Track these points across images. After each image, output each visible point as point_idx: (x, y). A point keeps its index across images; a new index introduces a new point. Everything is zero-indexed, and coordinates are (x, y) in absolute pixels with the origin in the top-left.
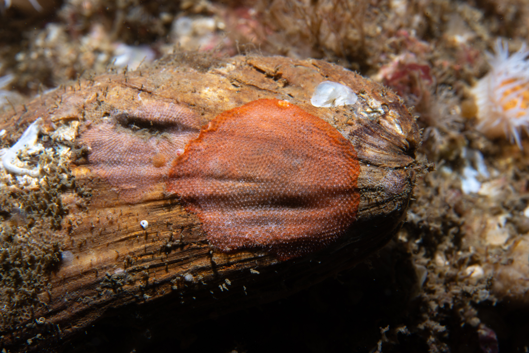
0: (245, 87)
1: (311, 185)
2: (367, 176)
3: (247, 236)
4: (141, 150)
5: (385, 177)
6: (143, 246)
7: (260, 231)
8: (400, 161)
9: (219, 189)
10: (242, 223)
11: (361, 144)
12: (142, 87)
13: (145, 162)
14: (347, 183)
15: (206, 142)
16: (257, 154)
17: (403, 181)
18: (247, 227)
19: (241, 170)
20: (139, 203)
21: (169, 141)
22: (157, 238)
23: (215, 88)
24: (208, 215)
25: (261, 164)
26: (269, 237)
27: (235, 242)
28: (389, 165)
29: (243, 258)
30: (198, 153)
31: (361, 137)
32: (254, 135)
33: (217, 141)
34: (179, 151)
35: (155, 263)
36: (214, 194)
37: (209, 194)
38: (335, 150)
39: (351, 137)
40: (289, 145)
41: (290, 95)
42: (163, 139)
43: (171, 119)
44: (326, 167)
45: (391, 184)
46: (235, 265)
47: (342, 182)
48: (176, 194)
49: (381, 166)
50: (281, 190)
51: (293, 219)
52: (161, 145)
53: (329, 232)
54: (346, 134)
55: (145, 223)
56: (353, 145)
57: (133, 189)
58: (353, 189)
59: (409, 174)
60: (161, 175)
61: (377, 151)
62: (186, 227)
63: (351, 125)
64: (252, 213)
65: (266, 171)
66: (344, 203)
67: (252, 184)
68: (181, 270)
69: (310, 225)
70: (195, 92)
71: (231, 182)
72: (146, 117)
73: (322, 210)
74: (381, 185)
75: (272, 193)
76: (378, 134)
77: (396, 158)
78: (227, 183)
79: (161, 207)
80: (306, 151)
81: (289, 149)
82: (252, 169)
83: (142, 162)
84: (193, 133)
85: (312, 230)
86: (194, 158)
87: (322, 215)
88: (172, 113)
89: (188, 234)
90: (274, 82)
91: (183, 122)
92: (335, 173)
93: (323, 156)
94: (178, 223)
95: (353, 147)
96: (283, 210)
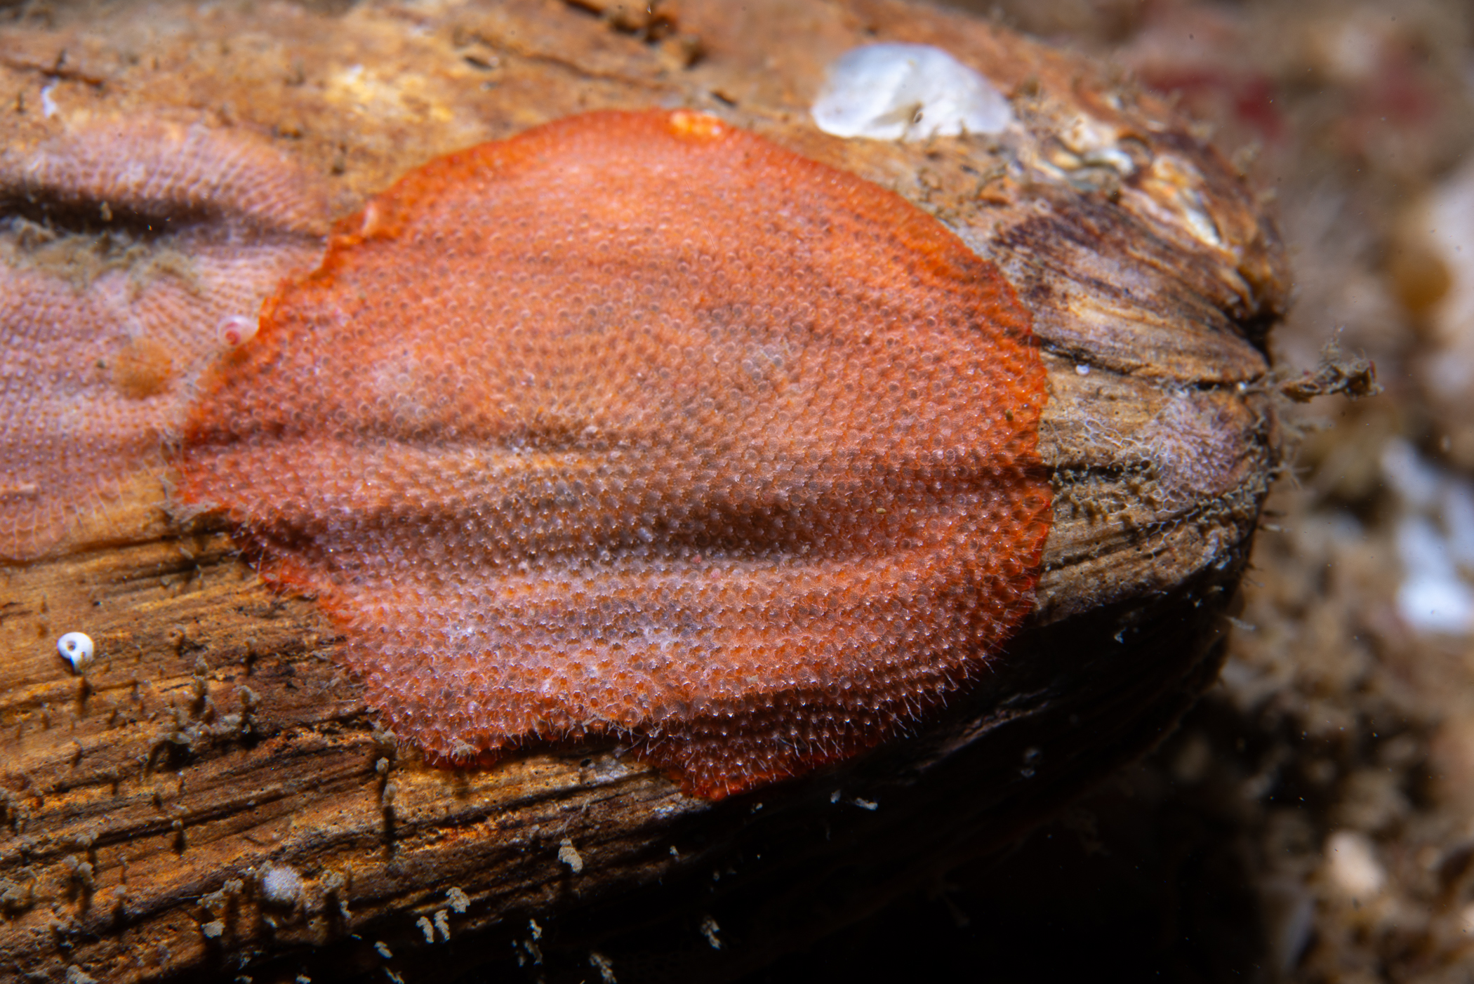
0: (517, 68)
1: (834, 454)
2: (1081, 415)
3: (546, 688)
4: (57, 326)
5: (1160, 418)
6: (68, 748)
7: (605, 665)
8: (1217, 355)
9: (417, 484)
10: (525, 631)
11: (1048, 278)
12: (61, 60)
13: (76, 377)
14: (995, 441)
15: (354, 287)
16: (589, 330)
17: (1235, 439)
18: (547, 648)
19: (517, 399)
20: (52, 559)
21: (186, 289)
22: (135, 708)
23: (389, 69)
24: (368, 601)
25: (603, 373)
26: (650, 691)
27: (493, 715)
28: (1175, 371)
29: (529, 789)
30: (321, 332)
31: (1047, 250)
32: (571, 246)
33: (403, 281)
34: (233, 325)
35: (127, 823)
36: (398, 506)
37: (373, 505)
38: (936, 301)
39: (1002, 251)
40: (730, 285)
41: (720, 97)
42: (161, 279)
43: (193, 190)
44: (899, 375)
45: (1186, 446)
46: (492, 823)
47: (972, 435)
48: (225, 510)
49: (1141, 372)
50: (697, 478)
51: (755, 609)
52: (152, 305)
53: (915, 663)
54: (980, 237)
55: (79, 645)
56: (1012, 282)
57: (23, 495)
58: (1020, 470)
59: (1259, 412)
60: (153, 433)
61: (1119, 311)
62: (271, 655)
63: (998, 203)
64: (566, 586)
65: (630, 398)
66: (983, 532)
67: (568, 459)
68: (243, 850)
69: (833, 631)
70: (301, 81)
71: (471, 451)
72: (81, 182)
73: (882, 564)
74: (1146, 453)
75: (659, 494)
76: (1119, 245)
77: (1201, 341)
78: (453, 456)
79: (154, 573)
80: (806, 309)
81: (730, 304)
82: (567, 394)
83: (64, 378)
84: (296, 250)
85: (840, 655)
86: (302, 354)
87: (884, 587)
88: (197, 164)
89: (279, 690)
90: (643, 49)
91: (250, 203)
92: (940, 401)
93: (881, 330)
94: (233, 642)
95: (1010, 292)
96: (710, 569)
